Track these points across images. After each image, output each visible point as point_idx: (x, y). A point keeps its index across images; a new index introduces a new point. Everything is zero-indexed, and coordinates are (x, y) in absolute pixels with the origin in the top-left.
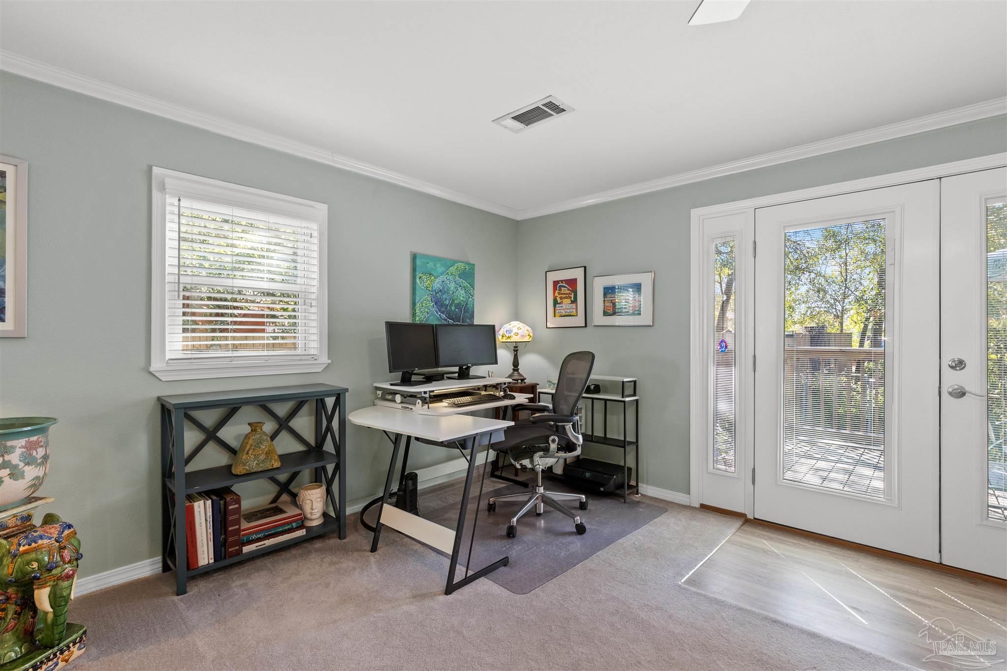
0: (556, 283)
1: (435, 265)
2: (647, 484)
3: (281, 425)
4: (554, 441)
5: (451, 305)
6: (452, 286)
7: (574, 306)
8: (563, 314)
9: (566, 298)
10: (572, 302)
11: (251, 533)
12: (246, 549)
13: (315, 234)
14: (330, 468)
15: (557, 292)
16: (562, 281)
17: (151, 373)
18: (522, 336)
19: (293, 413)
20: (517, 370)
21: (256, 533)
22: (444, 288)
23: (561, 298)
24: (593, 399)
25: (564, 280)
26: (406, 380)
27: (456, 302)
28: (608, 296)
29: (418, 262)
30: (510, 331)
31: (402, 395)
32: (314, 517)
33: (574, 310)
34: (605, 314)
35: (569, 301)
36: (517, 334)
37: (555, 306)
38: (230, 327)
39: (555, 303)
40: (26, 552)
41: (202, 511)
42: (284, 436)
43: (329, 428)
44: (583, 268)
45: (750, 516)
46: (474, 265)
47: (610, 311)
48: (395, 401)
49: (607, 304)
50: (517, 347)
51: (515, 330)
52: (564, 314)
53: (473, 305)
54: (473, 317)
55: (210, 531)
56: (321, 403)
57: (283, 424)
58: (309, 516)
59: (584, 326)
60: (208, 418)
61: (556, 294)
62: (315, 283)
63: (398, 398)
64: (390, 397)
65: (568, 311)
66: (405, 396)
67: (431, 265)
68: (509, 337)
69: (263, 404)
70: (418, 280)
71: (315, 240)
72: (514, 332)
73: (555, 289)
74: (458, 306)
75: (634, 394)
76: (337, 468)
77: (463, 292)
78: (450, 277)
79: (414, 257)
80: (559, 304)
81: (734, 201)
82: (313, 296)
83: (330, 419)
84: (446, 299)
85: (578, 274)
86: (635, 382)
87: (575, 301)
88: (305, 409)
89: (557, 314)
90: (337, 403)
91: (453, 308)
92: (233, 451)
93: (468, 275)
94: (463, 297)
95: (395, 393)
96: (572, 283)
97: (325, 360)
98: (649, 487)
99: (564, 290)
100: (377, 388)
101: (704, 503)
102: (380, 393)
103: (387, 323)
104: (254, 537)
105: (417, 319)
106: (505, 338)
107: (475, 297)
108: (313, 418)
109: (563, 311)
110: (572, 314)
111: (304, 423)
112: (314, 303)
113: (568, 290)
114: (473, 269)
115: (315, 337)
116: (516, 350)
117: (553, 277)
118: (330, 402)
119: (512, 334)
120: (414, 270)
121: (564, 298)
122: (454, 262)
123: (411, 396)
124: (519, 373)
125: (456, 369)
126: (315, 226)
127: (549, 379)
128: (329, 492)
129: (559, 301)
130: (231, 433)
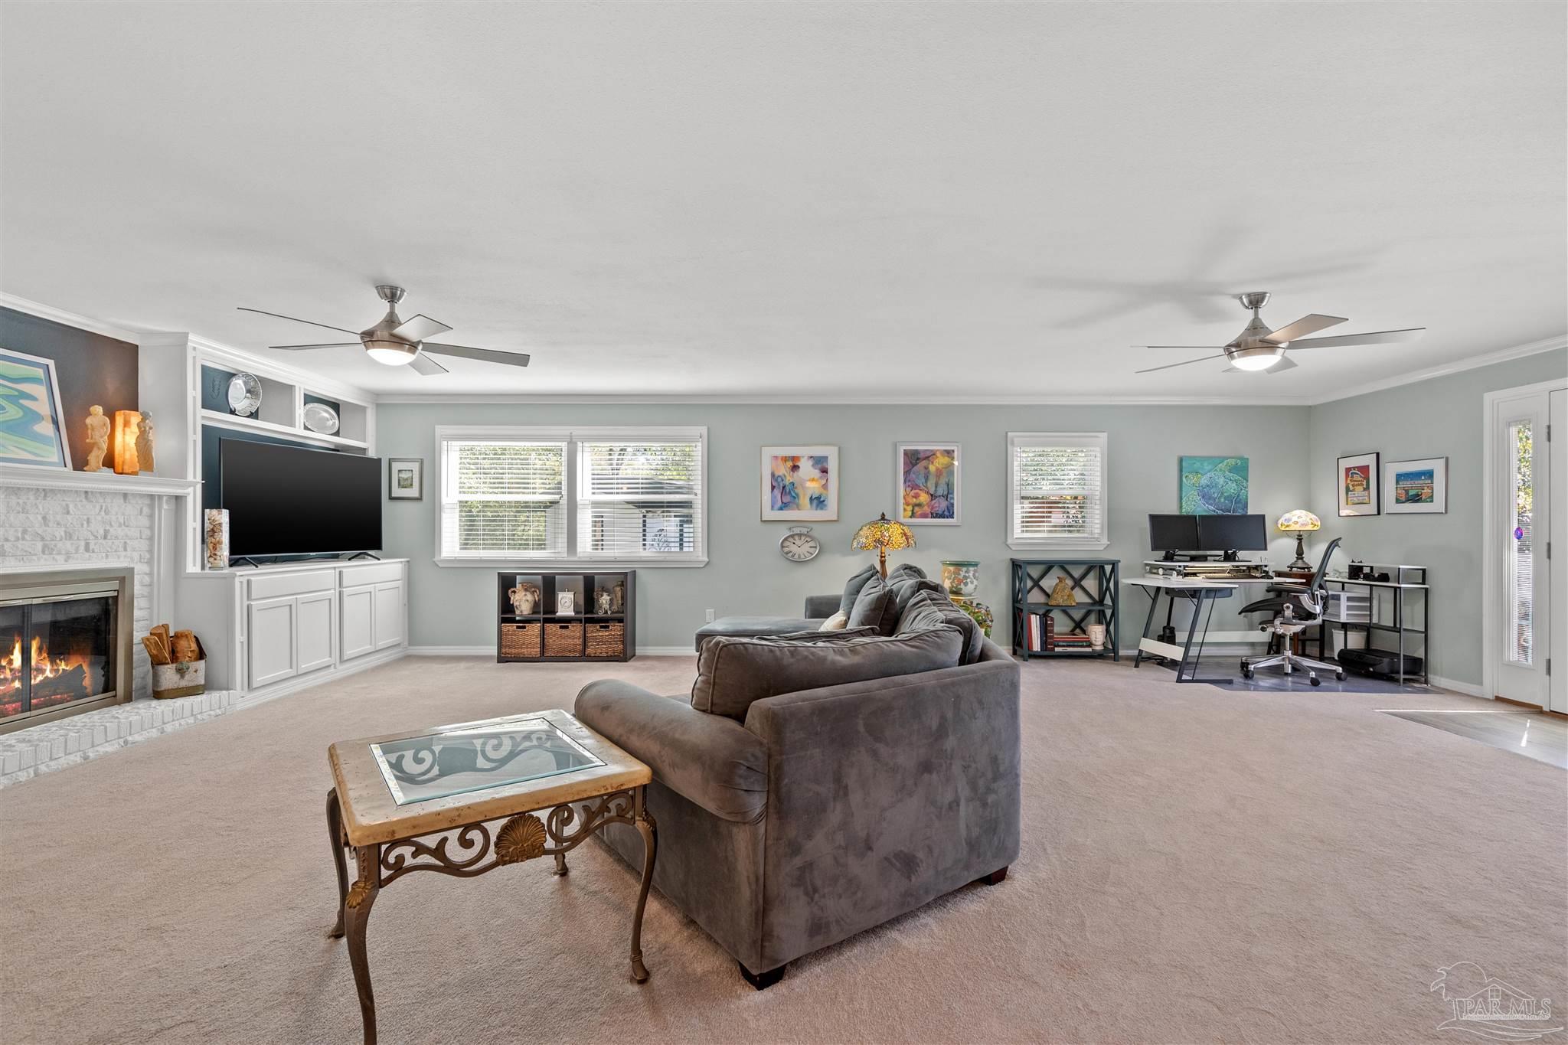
0: (1348, 470)
1: (1202, 464)
2: (1442, 676)
3: (1076, 583)
4: (1288, 607)
5: (1220, 498)
6: (1221, 481)
7: (1366, 493)
8: (1355, 502)
9: (1359, 485)
10: (1365, 489)
11: (1060, 641)
12: (1057, 649)
13: (1098, 455)
14: (1108, 613)
15: (1349, 479)
16: (1354, 468)
17: (1007, 545)
18: (1302, 525)
19: (1083, 577)
20: (1302, 559)
21: (1063, 642)
22: (1211, 483)
23: (1353, 485)
24: (1371, 586)
25: (1356, 467)
26: (1169, 558)
27: (1225, 494)
28: (1401, 483)
29: (1184, 464)
30: (1289, 520)
31: (1163, 569)
32: (1097, 644)
33: (1366, 498)
34: (1398, 501)
35: (1361, 488)
36: (1296, 523)
37: (1347, 494)
38: (1045, 519)
39: (1348, 490)
40: (977, 612)
41: (1035, 620)
42: (1077, 591)
43: (1108, 588)
44: (1375, 455)
45: (1546, 709)
46: (1248, 459)
47: (1403, 499)
48: (1158, 574)
49: (1400, 491)
50: (1301, 536)
51: (1295, 519)
52: (1357, 501)
53: (1247, 496)
54: (1247, 507)
55: (1039, 633)
56: (1102, 568)
57: (1077, 583)
58: (1094, 642)
59: (1376, 513)
60: (1035, 572)
61: (1349, 482)
62: (1098, 488)
63: (1161, 571)
64: (1155, 571)
65: (1361, 498)
66: (1165, 569)
67: (1197, 465)
68: (1287, 526)
69: (1063, 565)
70: (1184, 479)
71: (1098, 459)
72: (1293, 521)
73: (1347, 476)
74: (1229, 498)
75: (1423, 583)
76: (1113, 614)
77: (1234, 485)
78: (1220, 473)
79: (1181, 460)
80: (1352, 491)
81: (1528, 384)
82: (1097, 498)
83: (1108, 582)
84: (1214, 493)
85: (1370, 461)
86: (1424, 571)
87: (1367, 488)
88: (1092, 574)
89: (1349, 502)
90: (1113, 570)
91: (1222, 500)
92: (1048, 595)
93: (1241, 469)
94: (1234, 490)
95: (1158, 567)
96: (1364, 470)
97: (1105, 541)
98: (1442, 679)
99: (1356, 477)
100: (1147, 565)
101: (1500, 696)
102: (1148, 568)
103: (1150, 515)
104: (1061, 644)
105: (1183, 511)
106: (1284, 527)
107: (1250, 489)
108: (1097, 582)
109: (1355, 499)
110: (1365, 501)
111: (1091, 583)
112: (1098, 502)
113: (1361, 477)
114: (1247, 463)
115: (1098, 526)
116: (1300, 539)
117: (1345, 463)
118: (1108, 568)
119: (1291, 523)
120: (1181, 470)
121: (1357, 485)
122: (1223, 459)
123: (1171, 569)
124: (1304, 561)
125: (1222, 553)
126: (1098, 449)
127: (1336, 568)
128: (1108, 631)
129: (1351, 488)
130: (1048, 583)
